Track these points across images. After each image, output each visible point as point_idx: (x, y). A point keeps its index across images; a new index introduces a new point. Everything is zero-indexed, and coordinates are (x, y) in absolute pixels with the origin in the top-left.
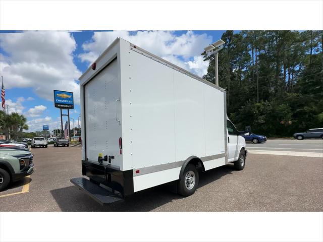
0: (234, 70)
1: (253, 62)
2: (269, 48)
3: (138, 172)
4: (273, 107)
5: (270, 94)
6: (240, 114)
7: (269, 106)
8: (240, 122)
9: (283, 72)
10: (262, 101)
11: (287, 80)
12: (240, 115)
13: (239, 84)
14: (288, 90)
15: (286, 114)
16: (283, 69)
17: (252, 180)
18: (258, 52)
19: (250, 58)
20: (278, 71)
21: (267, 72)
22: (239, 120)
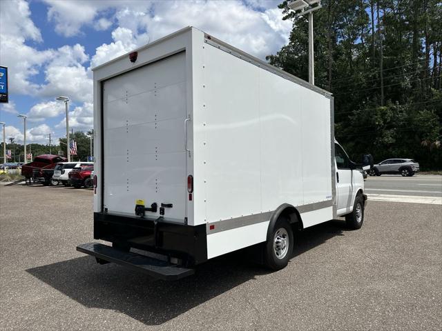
0: (339, 40)
1: (373, 28)
2: (400, 5)
3: (212, 227)
4: (409, 114)
5: (404, 90)
6: (350, 125)
7: (401, 112)
8: (352, 139)
9: (424, 50)
10: (390, 101)
11: (431, 65)
12: (351, 127)
13: (349, 68)
14: (433, 83)
15: (431, 128)
16: (424, 46)
17: (376, 244)
18: (382, 11)
19: (368, 19)
20: (417, 47)
21: (398, 49)
22: (350, 136)
